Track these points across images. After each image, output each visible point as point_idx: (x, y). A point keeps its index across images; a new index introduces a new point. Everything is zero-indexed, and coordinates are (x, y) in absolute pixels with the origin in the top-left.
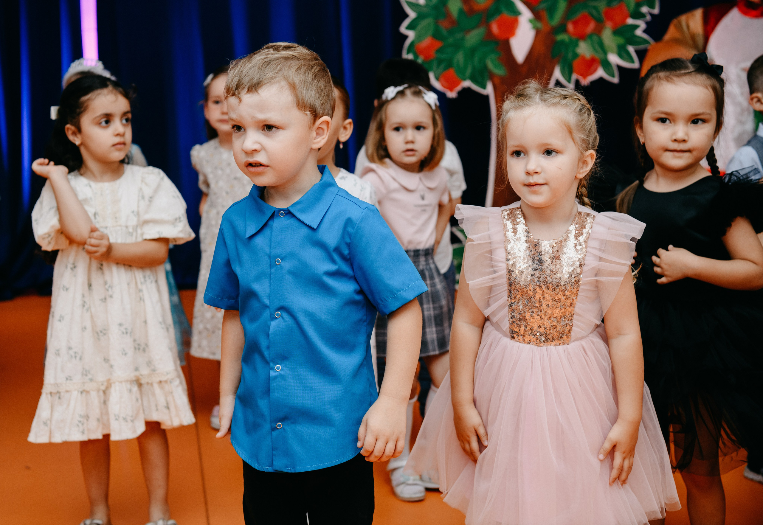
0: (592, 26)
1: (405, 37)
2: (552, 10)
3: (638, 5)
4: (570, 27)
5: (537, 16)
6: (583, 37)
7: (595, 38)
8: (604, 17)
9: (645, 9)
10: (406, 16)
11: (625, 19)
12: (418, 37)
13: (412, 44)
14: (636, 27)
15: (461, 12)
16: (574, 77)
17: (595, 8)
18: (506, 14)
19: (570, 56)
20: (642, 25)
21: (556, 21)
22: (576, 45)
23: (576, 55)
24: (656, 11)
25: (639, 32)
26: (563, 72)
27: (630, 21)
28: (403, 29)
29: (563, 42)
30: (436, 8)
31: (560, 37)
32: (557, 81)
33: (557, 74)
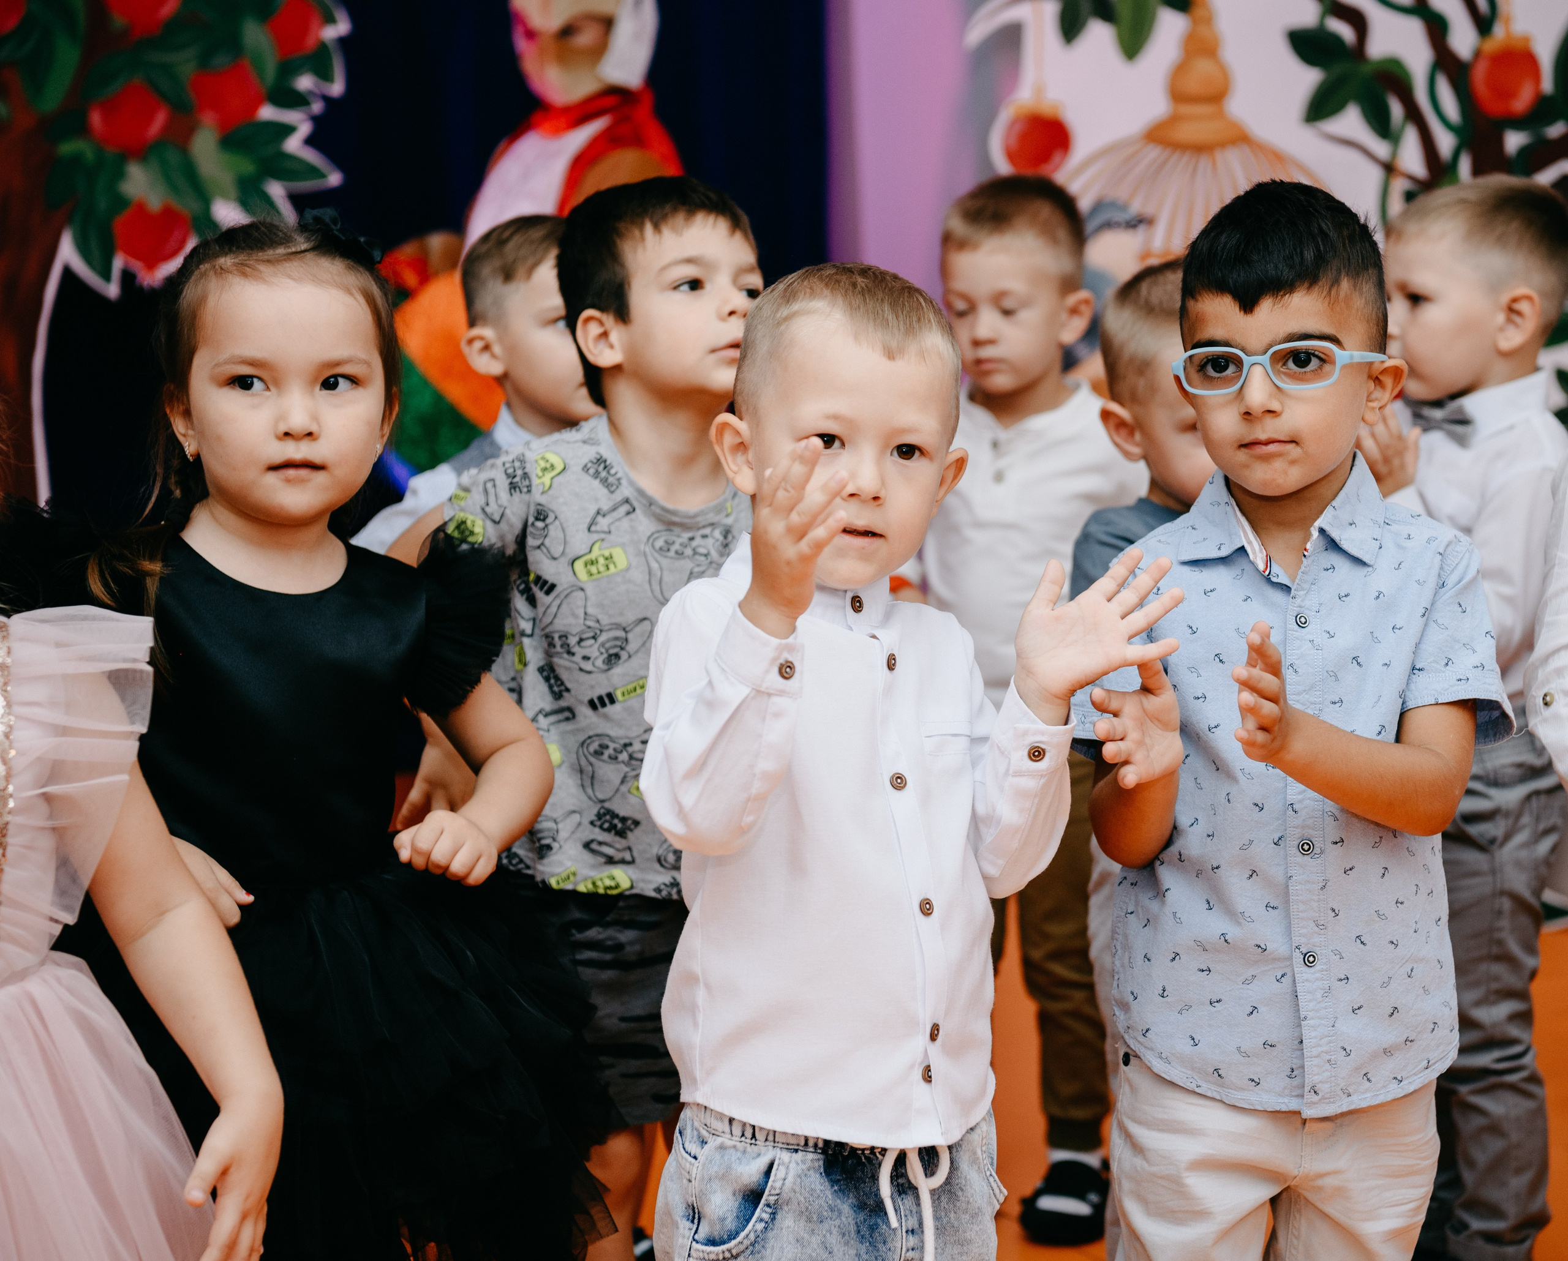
0: (159, 120)
2: (36, 66)
3: (288, 70)
4: (96, 119)
6: (135, 151)
7: (172, 155)
8: (190, 96)
9: (305, 83)
11: (254, 105)
14: (287, 130)
16: (118, 263)
17: (167, 70)
19: (102, 203)
20: (305, 129)
21: (53, 97)
22: (119, 174)
23: (120, 202)
24: (337, 88)
25: (294, 144)
26: (83, 248)
27: (267, 113)
29: (76, 160)
31: (68, 148)
32: (68, 274)
33: (67, 253)
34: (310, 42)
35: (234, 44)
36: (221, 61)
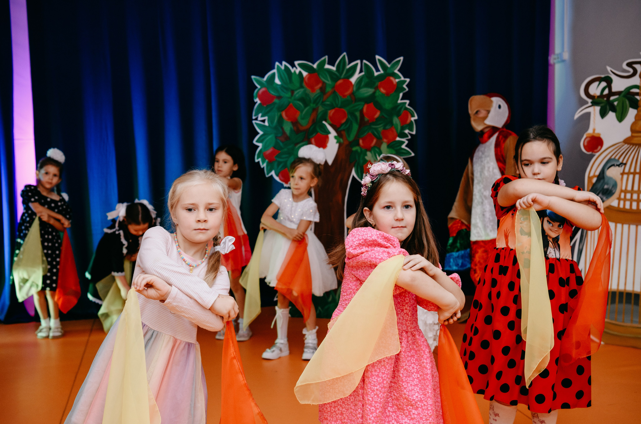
0: (375, 141)
1: (258, 147)
2: (349, 130)
3: (403, 128)
4: (361, 141)
5: (340, 135)
6: (369, 149)
7: (377, 149)
8: (381, 136)
9: (407, 131)
10: (258, 133)
11: (396, 138)
12: (264, 147)
13: (260, 151)
14: (403, 143)
15: (291, 130)
17: (376, 129)
18: (320, 132)
19: (361, 161)
20: (407, 142)
21: (352, 138)
22: (366, 155)
23: (365, 161)
24: (414, 133)
25: (403, 146)
26: (357, 172)
27: (398, 139)
28: (255, 142)
29: (356, 151)
30: (275, 128)
31: (354, 149)
32: (354, 177)
33: (353, 173)
34: (408, 121)
35: (391, 122)
36: (388, 127)
